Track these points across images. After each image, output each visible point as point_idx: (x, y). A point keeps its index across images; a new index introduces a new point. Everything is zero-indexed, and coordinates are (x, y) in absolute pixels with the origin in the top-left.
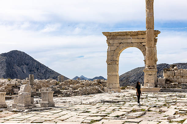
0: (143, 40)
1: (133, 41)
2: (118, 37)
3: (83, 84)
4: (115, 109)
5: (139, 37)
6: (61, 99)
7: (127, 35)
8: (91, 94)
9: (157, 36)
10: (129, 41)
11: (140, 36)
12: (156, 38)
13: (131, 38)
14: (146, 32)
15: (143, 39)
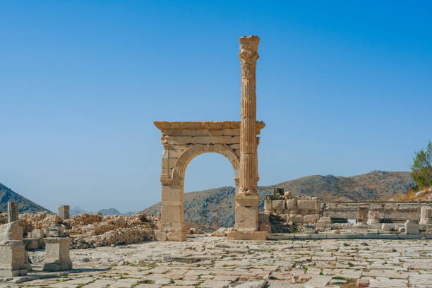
0: (233, 139)
1: (214, 140)
2: (185, 132)
3: (113, 223)
4: (202, 275)
5: (225, 134)
6: (78, 254)
7: (202, 128)
8: (131, 243)
9: (259, 133)
10: (207, 140)
11: (228, 132)
12: (257, 136)
13: (210, 134)
14: (242, 124)
15: (233, 136)
